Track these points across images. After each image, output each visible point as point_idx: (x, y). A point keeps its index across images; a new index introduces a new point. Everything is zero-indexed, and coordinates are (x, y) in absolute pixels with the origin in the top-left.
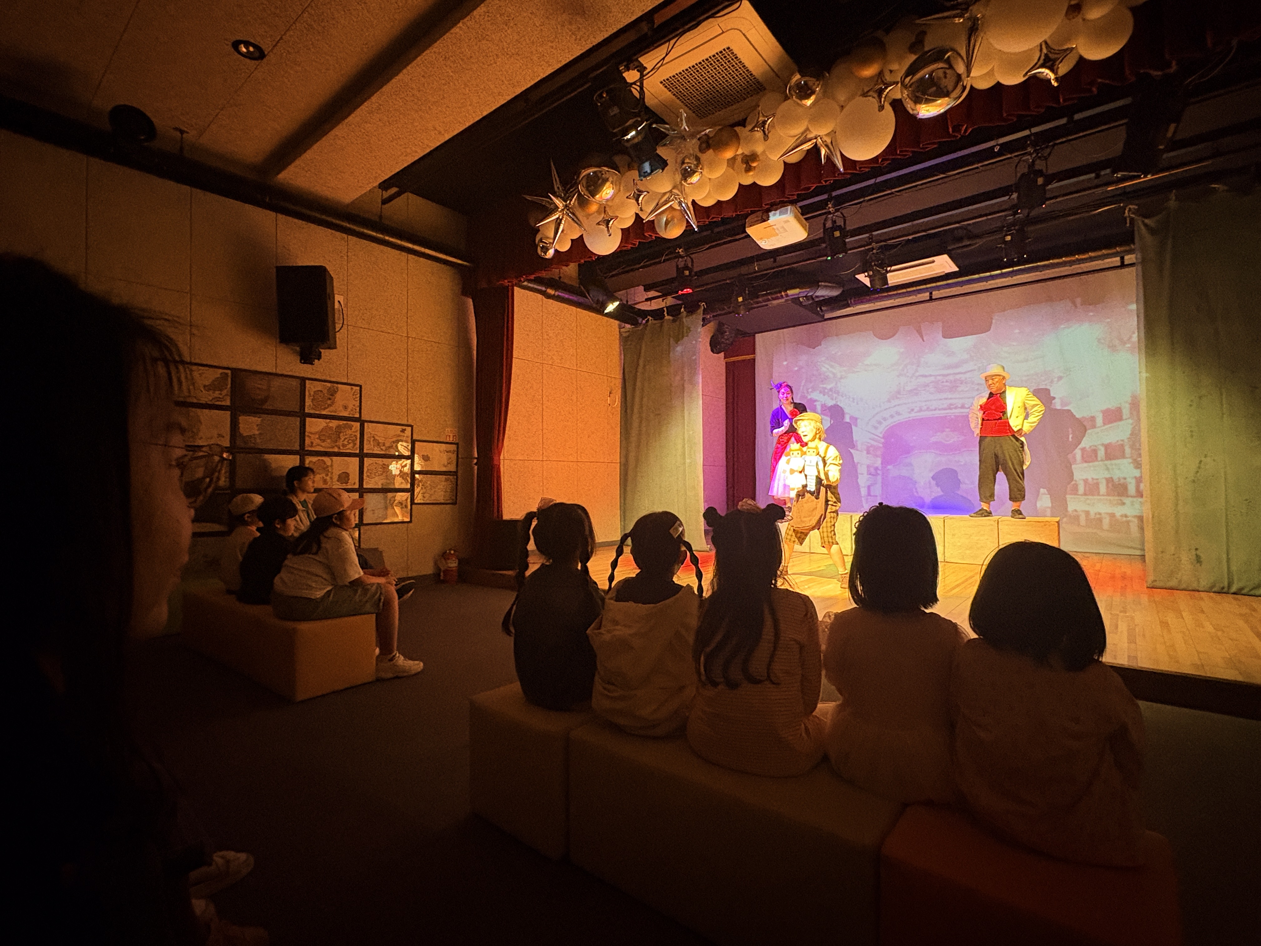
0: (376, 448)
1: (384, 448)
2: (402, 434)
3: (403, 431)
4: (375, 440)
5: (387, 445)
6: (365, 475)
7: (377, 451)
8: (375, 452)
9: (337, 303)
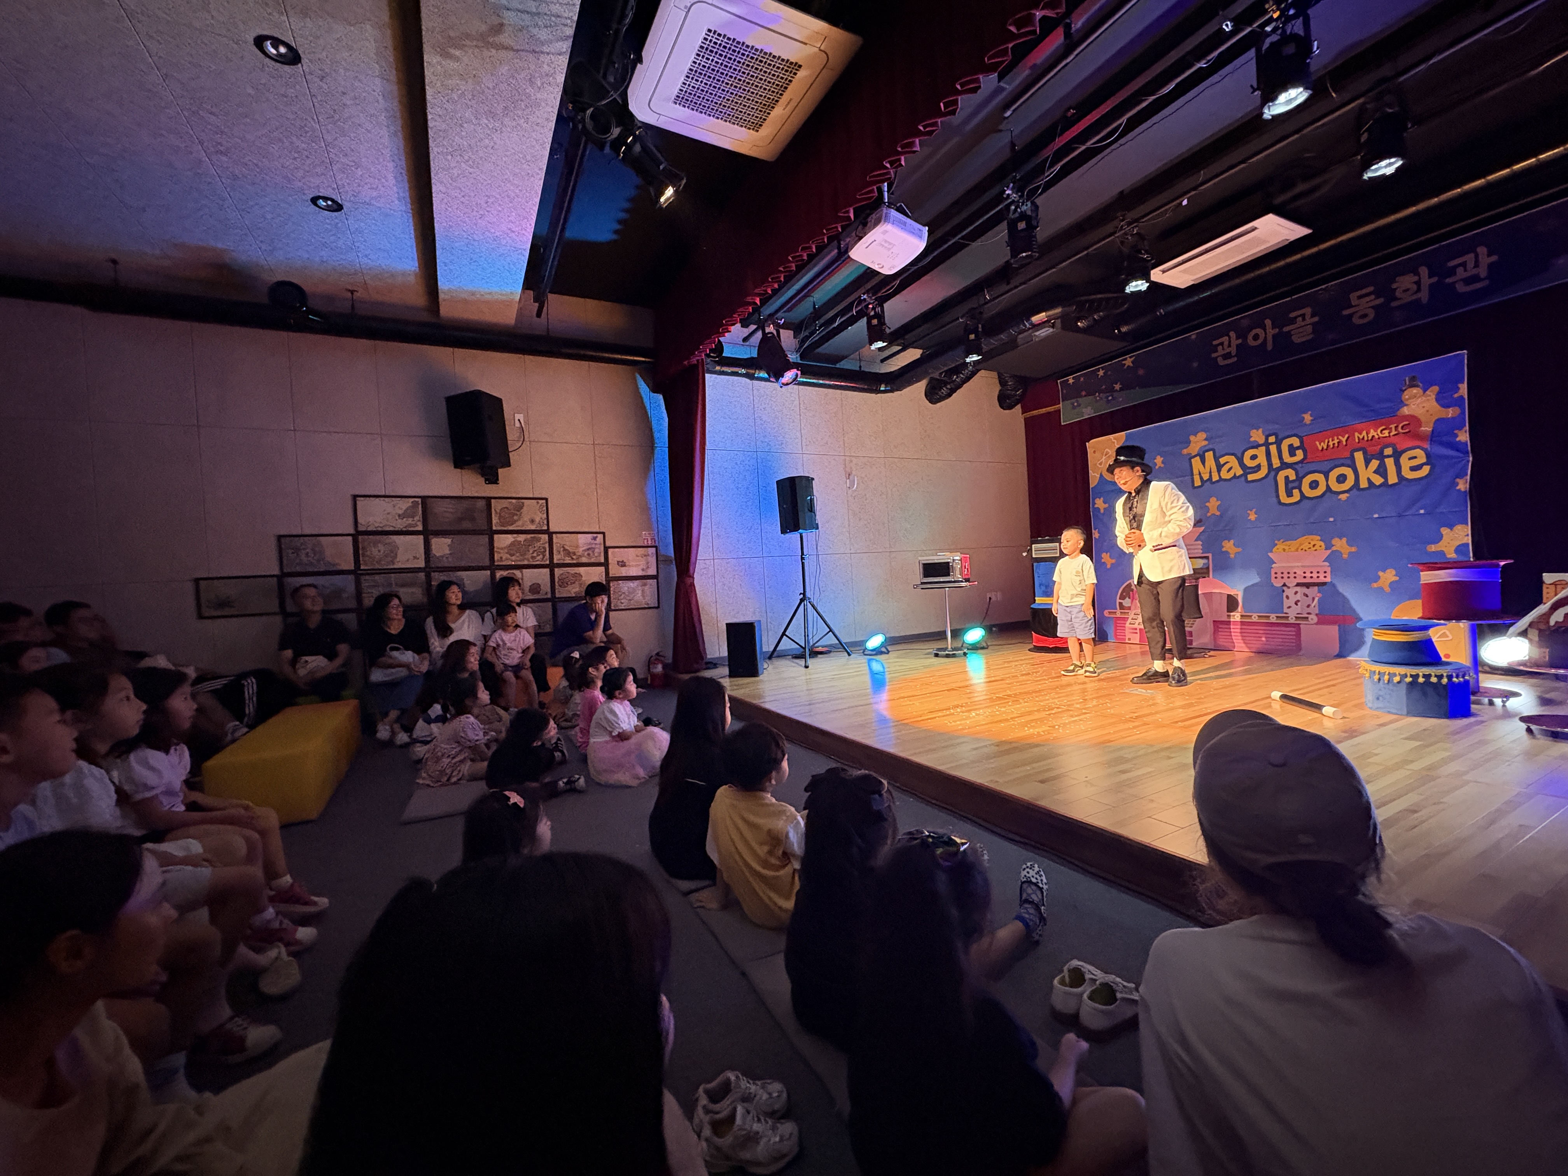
0: (567, 558)
1: (574, 557)
2: (592, 542)
3: (595, 539)
4: (565, 550)
5: (578, 553)
6: (556, 584)
8: (565, 562)
9: (517, 422)
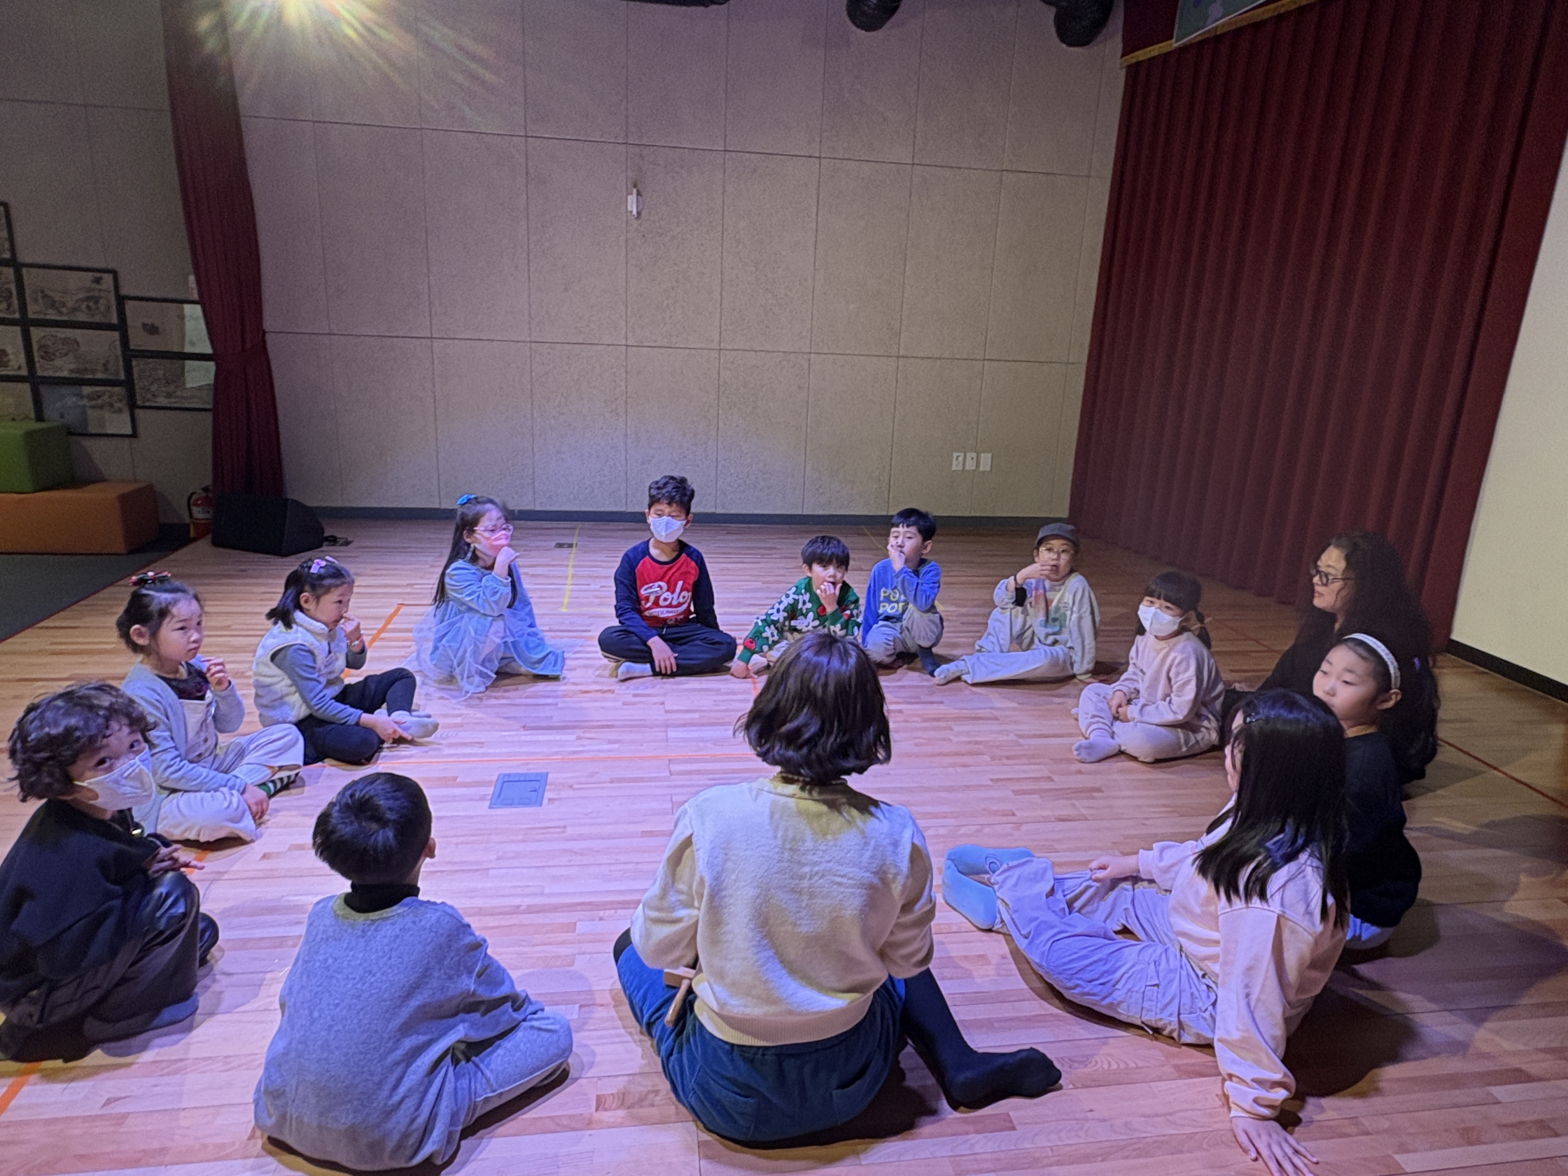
0: (50, 311)
1: (64, 310)
2: (94, 285)
3: (98, 281)
4: (45, 296)
5: (70, 304)
6: (36, 354)
7: (52, 315)
8: (48, 317)
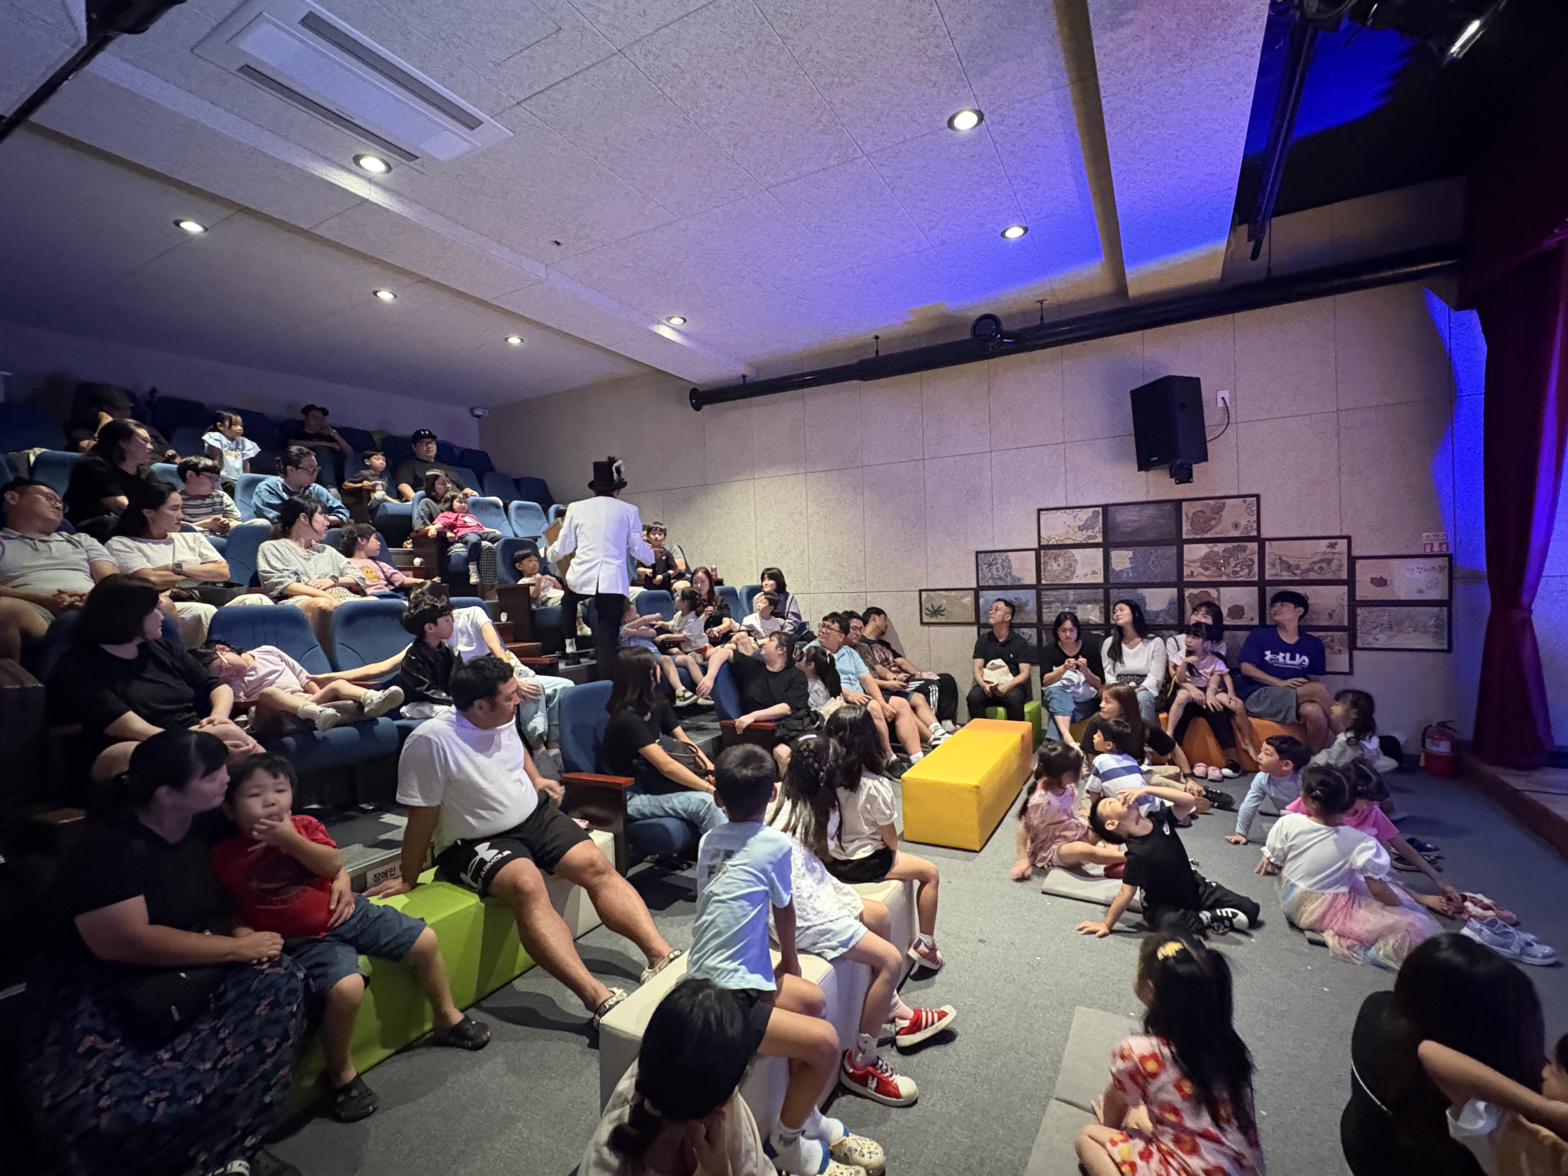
0: (1285, 573)
1: (1298, 572)
2: (1329, 550)
3: (1332, 546)
4: (1282, 562)
5: (1304, 567)
7: (1286, 576)
8: (1283, 578)
9: (1220, 401)
